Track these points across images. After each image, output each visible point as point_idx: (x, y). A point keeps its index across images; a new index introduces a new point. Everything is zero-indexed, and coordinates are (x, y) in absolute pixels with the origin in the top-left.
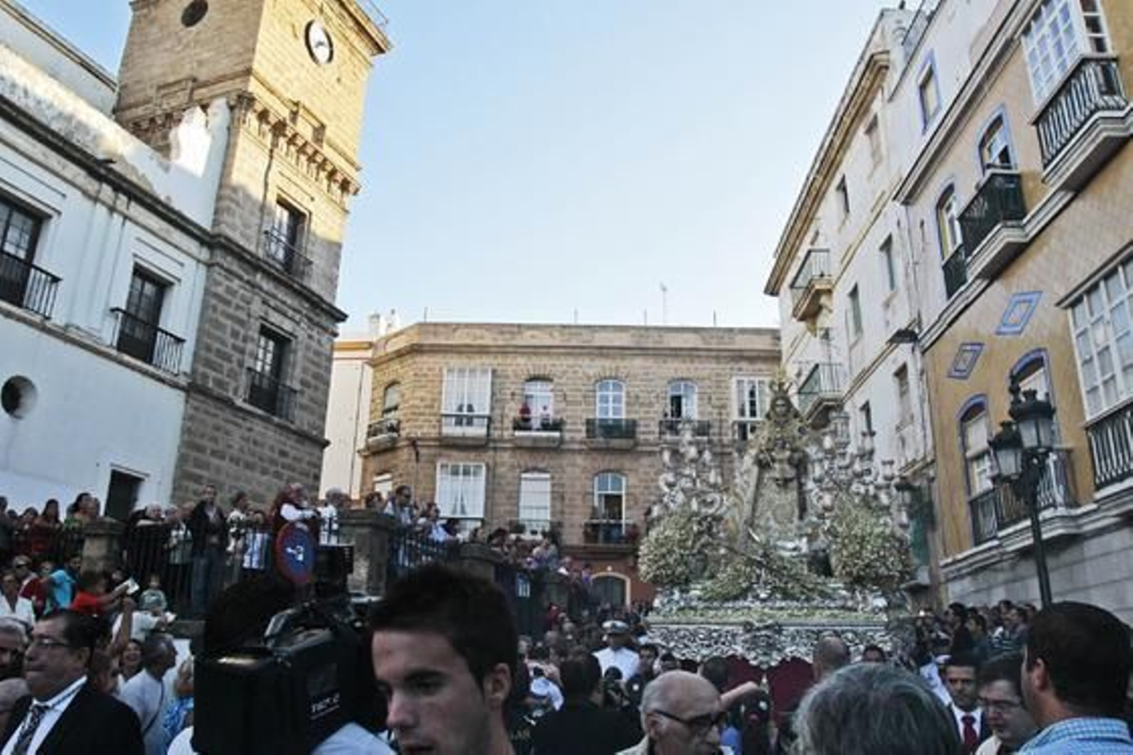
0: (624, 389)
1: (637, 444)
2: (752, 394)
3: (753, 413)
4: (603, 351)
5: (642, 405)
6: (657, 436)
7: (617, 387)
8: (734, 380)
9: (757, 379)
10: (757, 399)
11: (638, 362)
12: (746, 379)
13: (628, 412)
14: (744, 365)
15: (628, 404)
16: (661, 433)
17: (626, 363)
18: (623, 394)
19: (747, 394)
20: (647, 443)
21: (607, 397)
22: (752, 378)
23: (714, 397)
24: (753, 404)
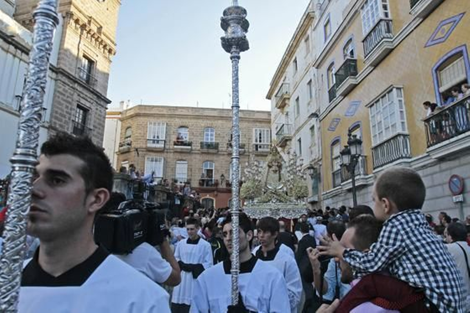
0: (215, 131)
1: (218, 151)
2: (260, 134)
3: (260, 141)
4: (207, 117)
5: (221, 137)
6: (226, 149)
7: (212, 131)
8: (254, 129)
9: (262, 129)
10: (262, 136)
11: (220, 122)
12: (258, 129)
13: (215, 140)
14: (258, 124)
15: (215, 137)
16: (228, 147)
17: (216, 122)
18: (214, 133)
19: (258, 134)
20: (222, 151)
21: (208, 134)
22: (260, 129)
23: (247, 135)
24: (260, 138)
